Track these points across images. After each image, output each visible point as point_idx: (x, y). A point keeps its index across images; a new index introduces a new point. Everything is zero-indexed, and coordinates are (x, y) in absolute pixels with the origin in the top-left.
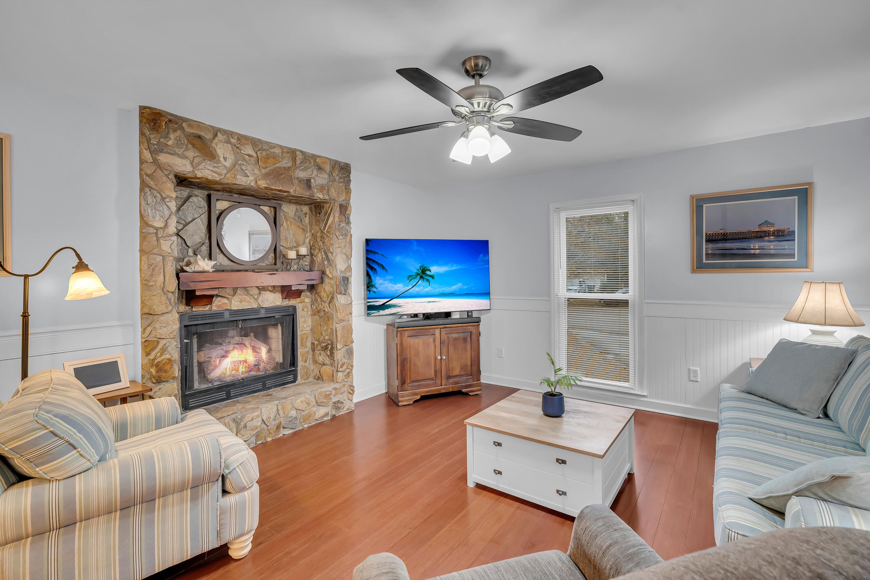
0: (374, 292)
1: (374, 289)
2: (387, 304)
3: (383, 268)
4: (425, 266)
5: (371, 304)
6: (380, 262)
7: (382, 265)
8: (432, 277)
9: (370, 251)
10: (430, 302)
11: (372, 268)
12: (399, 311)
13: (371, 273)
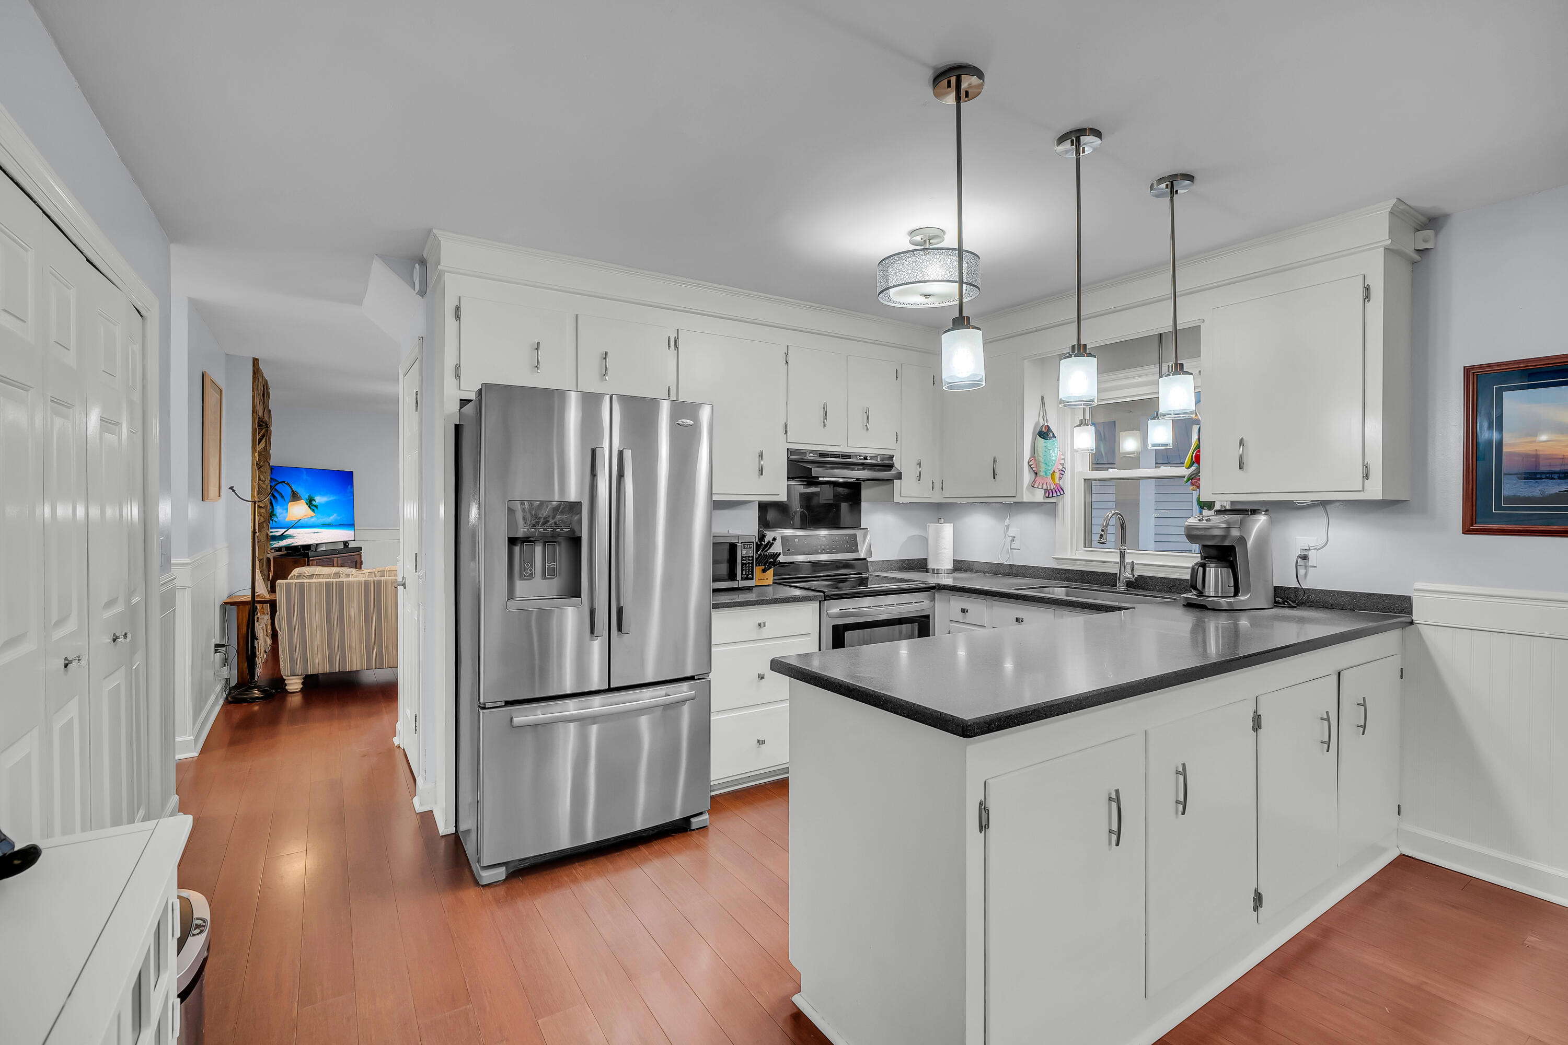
0: (275, 521)
1: (275, 519)
2: (285, 534)
3: (282, 497)
4: (312, 496)
5: (273, 534)
6: (280, 491)
7: (281, 494)
8: (316, 507)
9: (273, 479)
10: (315, 533)
11: (274, 497)
12: (293, 542)
13: (273, 502)
